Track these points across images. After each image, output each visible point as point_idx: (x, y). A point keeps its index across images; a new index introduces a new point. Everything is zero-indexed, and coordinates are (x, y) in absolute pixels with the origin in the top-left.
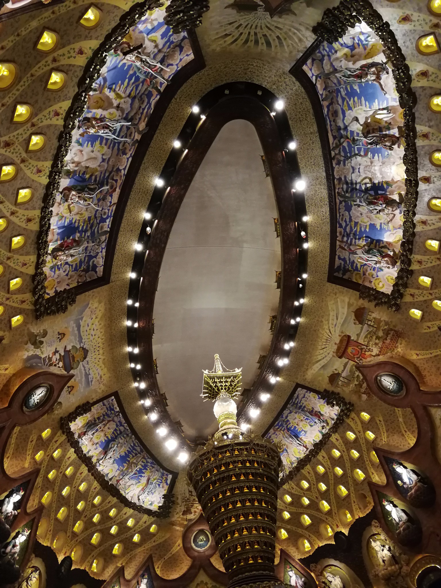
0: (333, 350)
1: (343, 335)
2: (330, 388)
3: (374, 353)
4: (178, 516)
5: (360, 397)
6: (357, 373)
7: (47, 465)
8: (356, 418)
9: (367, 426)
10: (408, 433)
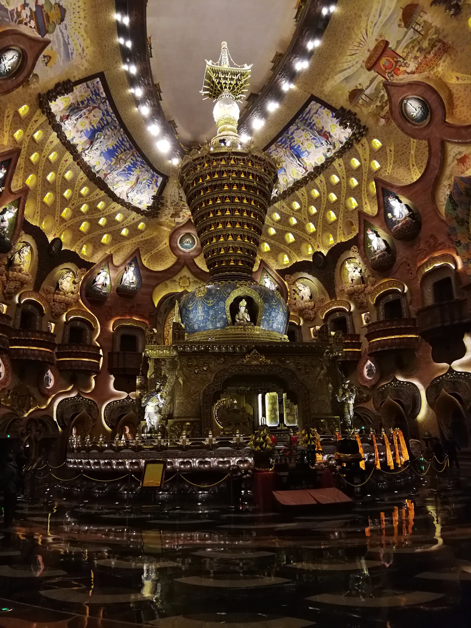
0: (363, 59)
1: (381, 39)
2: (348, 107)
3: (409, 70)
4: (166, 217)
5: (378, 120)
6: (383, 92)
7: (28, 146)
8: (367, 145)
9: (375, 154)
10: (415, 167)
